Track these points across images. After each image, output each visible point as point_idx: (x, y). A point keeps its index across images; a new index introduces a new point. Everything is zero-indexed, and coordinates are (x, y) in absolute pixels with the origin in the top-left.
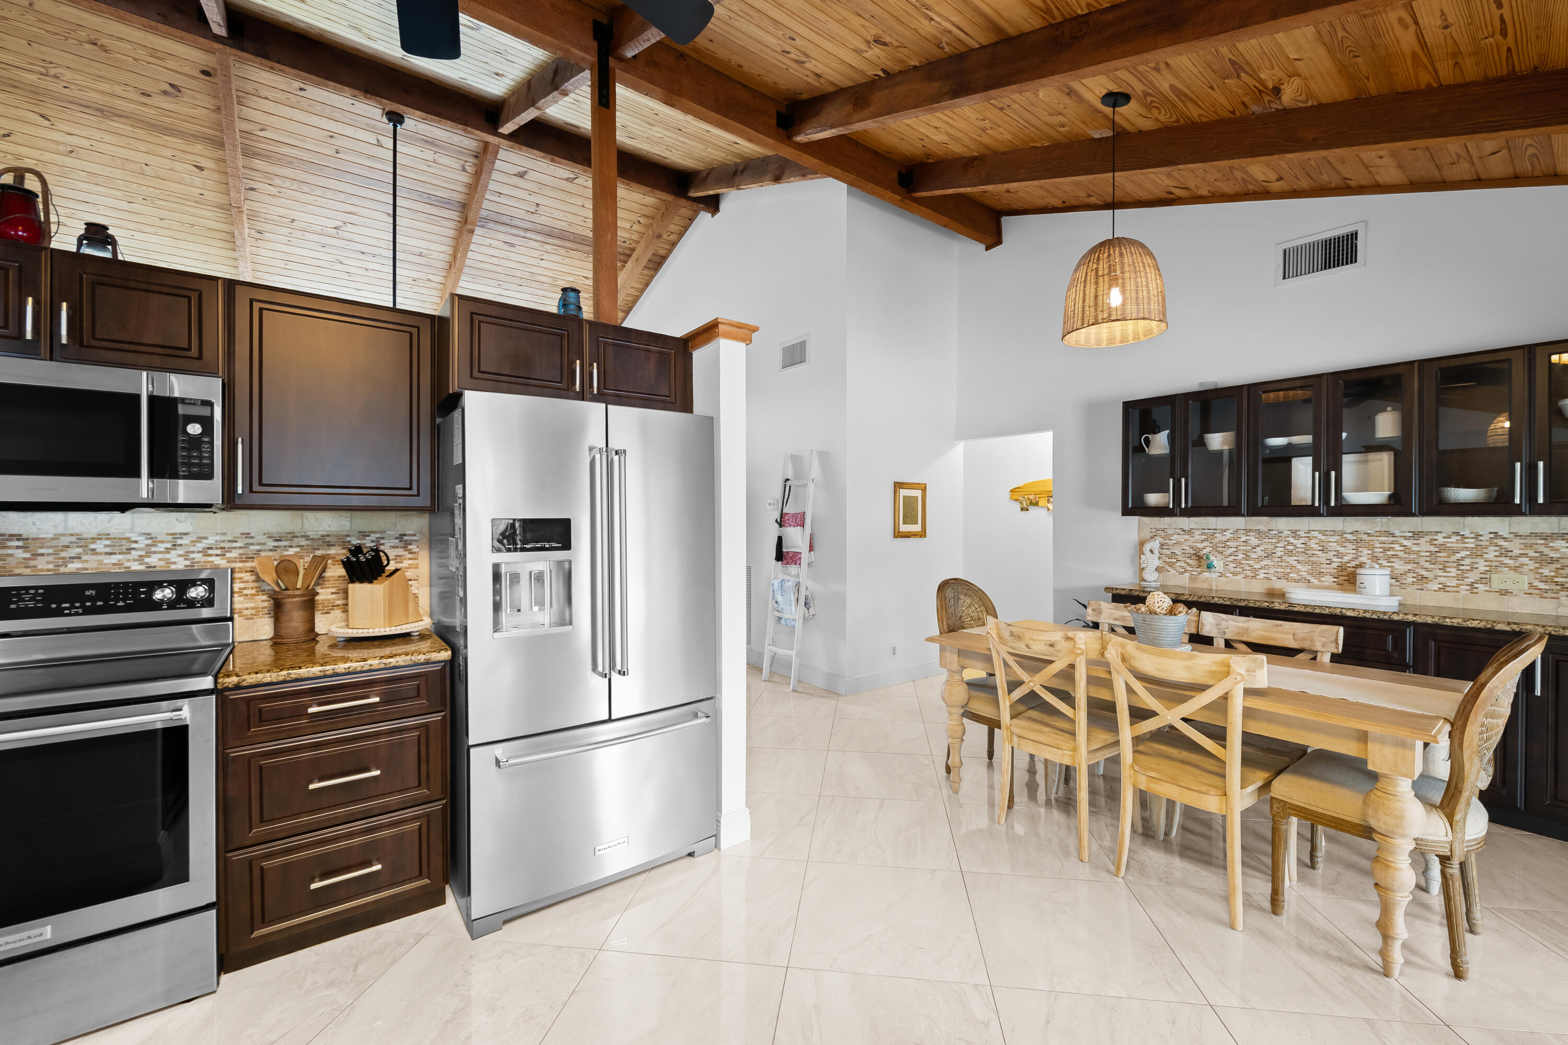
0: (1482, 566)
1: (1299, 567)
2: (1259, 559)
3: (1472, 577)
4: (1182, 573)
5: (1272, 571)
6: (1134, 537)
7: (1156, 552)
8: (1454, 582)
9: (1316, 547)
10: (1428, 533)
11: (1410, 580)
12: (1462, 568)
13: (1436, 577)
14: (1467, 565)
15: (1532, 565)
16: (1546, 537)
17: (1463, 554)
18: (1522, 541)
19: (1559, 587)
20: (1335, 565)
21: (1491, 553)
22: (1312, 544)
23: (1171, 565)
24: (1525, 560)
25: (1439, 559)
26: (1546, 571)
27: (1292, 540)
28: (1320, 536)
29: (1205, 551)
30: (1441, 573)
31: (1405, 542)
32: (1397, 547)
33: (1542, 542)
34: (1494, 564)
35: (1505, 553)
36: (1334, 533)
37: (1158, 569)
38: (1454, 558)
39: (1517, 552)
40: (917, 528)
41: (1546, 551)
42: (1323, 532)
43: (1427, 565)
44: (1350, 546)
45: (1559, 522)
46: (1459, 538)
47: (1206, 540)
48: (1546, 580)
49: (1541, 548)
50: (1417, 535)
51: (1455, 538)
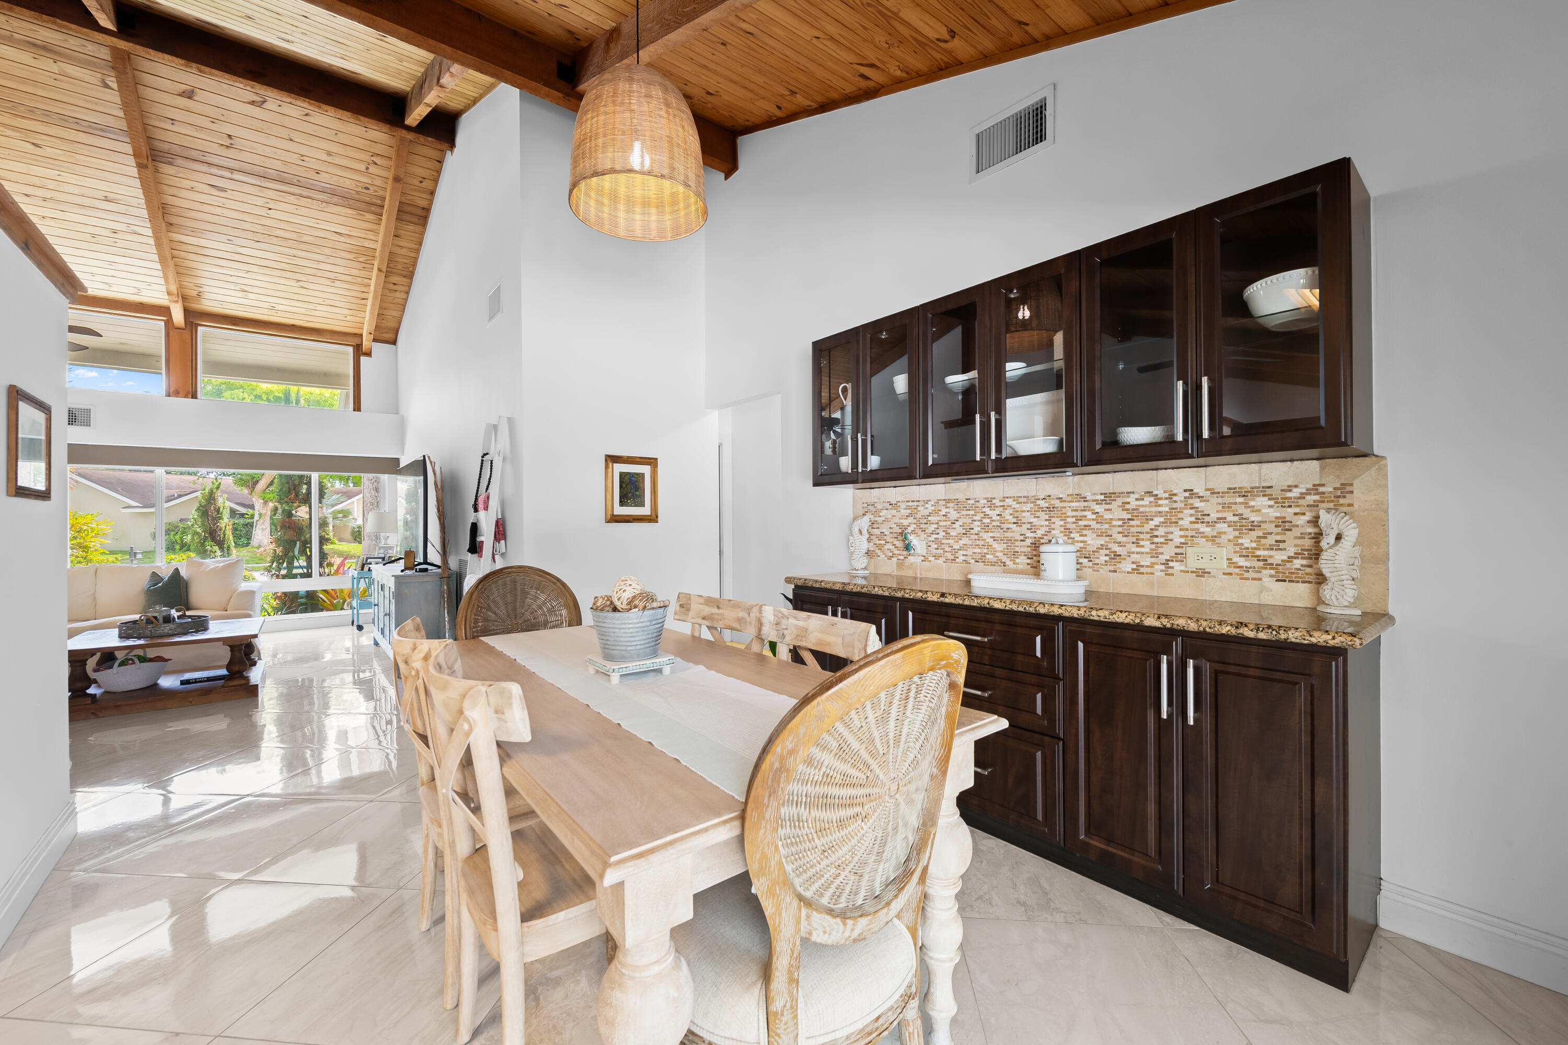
0: (1177, 537)
1: (995, 545)
2: (959, 537)
3: (1168, 552)
5: (969, 552)
7: (865, 532)
8: (1147, 561)
9: (1010, 518)
10: (1121, 494)
11: (1103, 559)
12: (1156, 540)
13: (1129, 553)
14: (1161, 536)
15: (1231, 533)
16: (1245, 494)
17: (1157, 520)
18: (1220, 500)
19: (1261, 564)
20: (1028, 542)
21: (1187, 519)
22: (1007, 515)
23: (880, 547)
24: (1222, 527)
25: (1132, 530)
26: (1246, 542)
27: (987, 510)
28: (1015, 505)
29: (909, 530)
30: (1134, 549)
31: (1098, 508)
33: (1241, 500)
34: (1190, 533)
35: (1203, 516)
37: (869, 554)
38: (1147, 528)
39: (1214, 516)
41: (1247, 513)
42: (1016, 499)
43: (1120, 538)
44: (1044, 516)
45: (1260, 470)
46: (1152, 499)
47: (911, 514)
48: (1247, 554)
49: (1241, 510)
50: (1109, 497)
51: (1148, 500)
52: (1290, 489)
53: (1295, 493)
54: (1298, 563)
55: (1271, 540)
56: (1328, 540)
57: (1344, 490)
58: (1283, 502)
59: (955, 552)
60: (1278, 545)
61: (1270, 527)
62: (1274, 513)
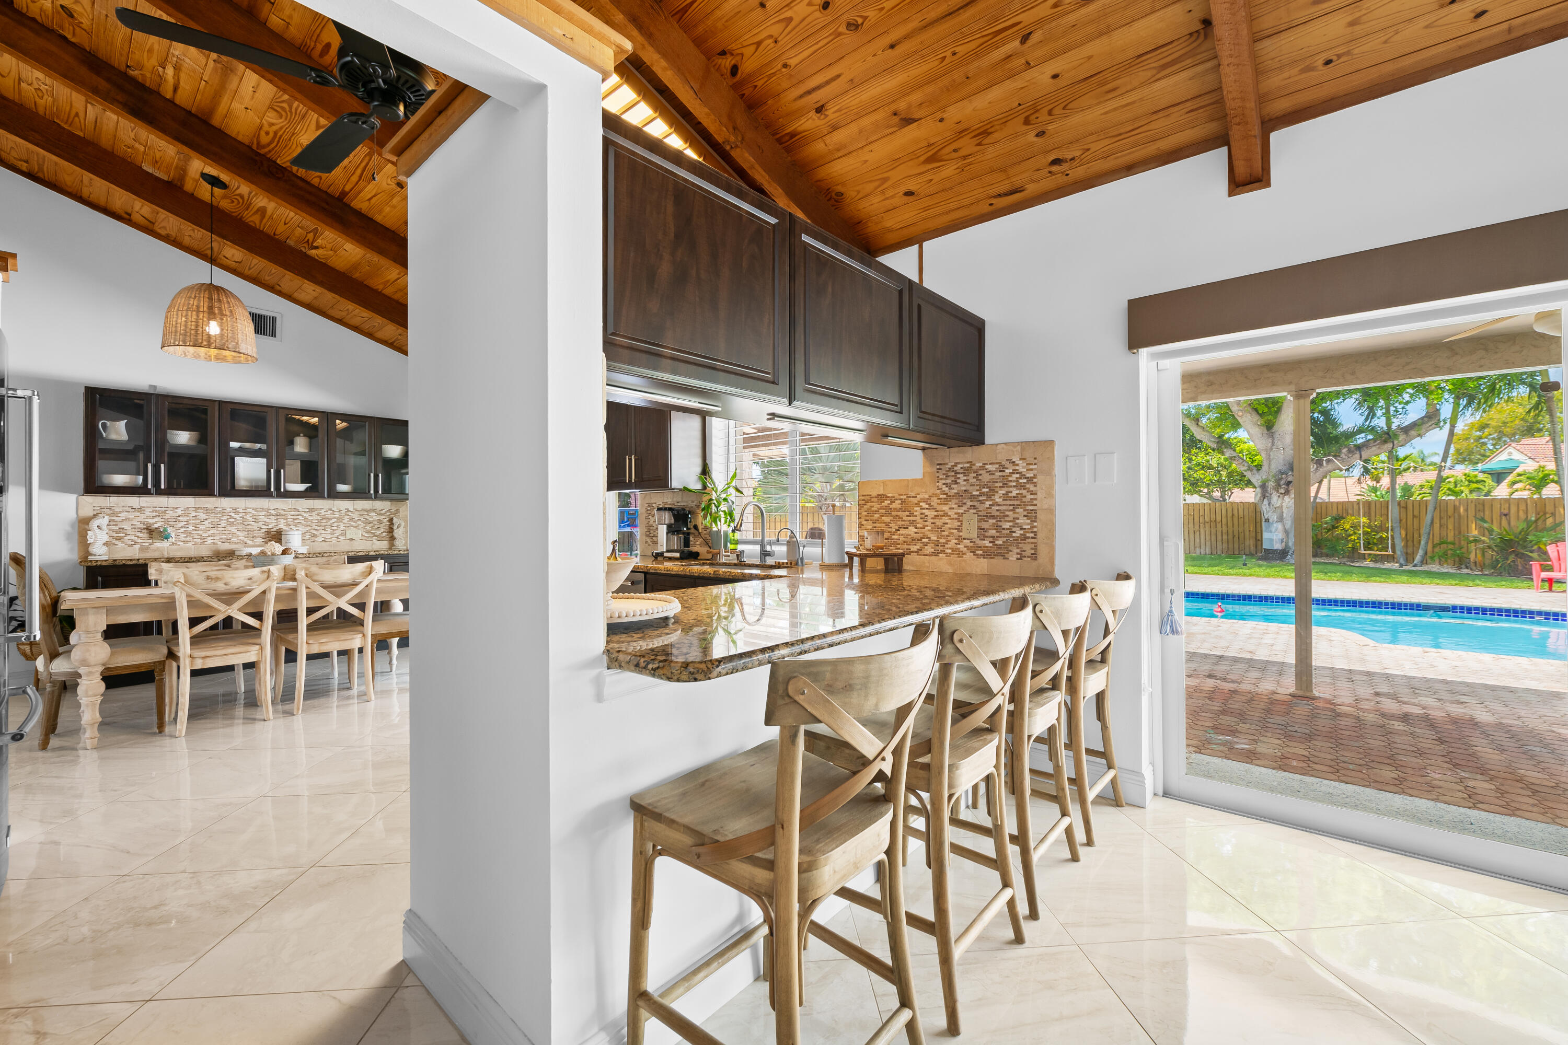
0: (342, 527)
1: (238, 533)
2: (207, 530)
3: (338, 533)
4: (132, 545)
5: (217, 537)
6: (71, 515)
7: (105, 527)
8: (329, 536)
9: (251, 519)
10: (317, 509)
11: (308, 537)
12: (333, 528)
13: (321, 534)
14: (335, 527)
15: (363, 525)
16: (368, 511)
17: (334, 520)
18: (359, 513)
19: (373, 535)
20: (263, 531)
21: (346, 520)
22: (248, 517)
23: (118, 539)
24: (359, 523)
25: (323, 524)
26: (368, 528)
27: (232, 514)
28: (253, 512)
29: (156, 526)
30: (323, 532)
31: (305, 515)
32: (300, 518)
33: (366, 513)
34: (347, 525)
35: (351, 519)
37: (106, 544)
38: (329, 523)
39: (356, 519)
41: (368, 518)
42: (255, 509)
43: (316, 528)
44: (273, 518)
47: (158, 516)
48: (368, 532)
49: (366, 517)
50: (311, 510)
51: (330, 512)
52: (382, 510)
53: (383, 512)
54: (384, 534)
55: (376, 527)
56: (395, 527)
57: (397, 511)
58: (380, 514)
59: (205, 538)
60: (378, 529)
61: (376, 523)
62: (377, 518)
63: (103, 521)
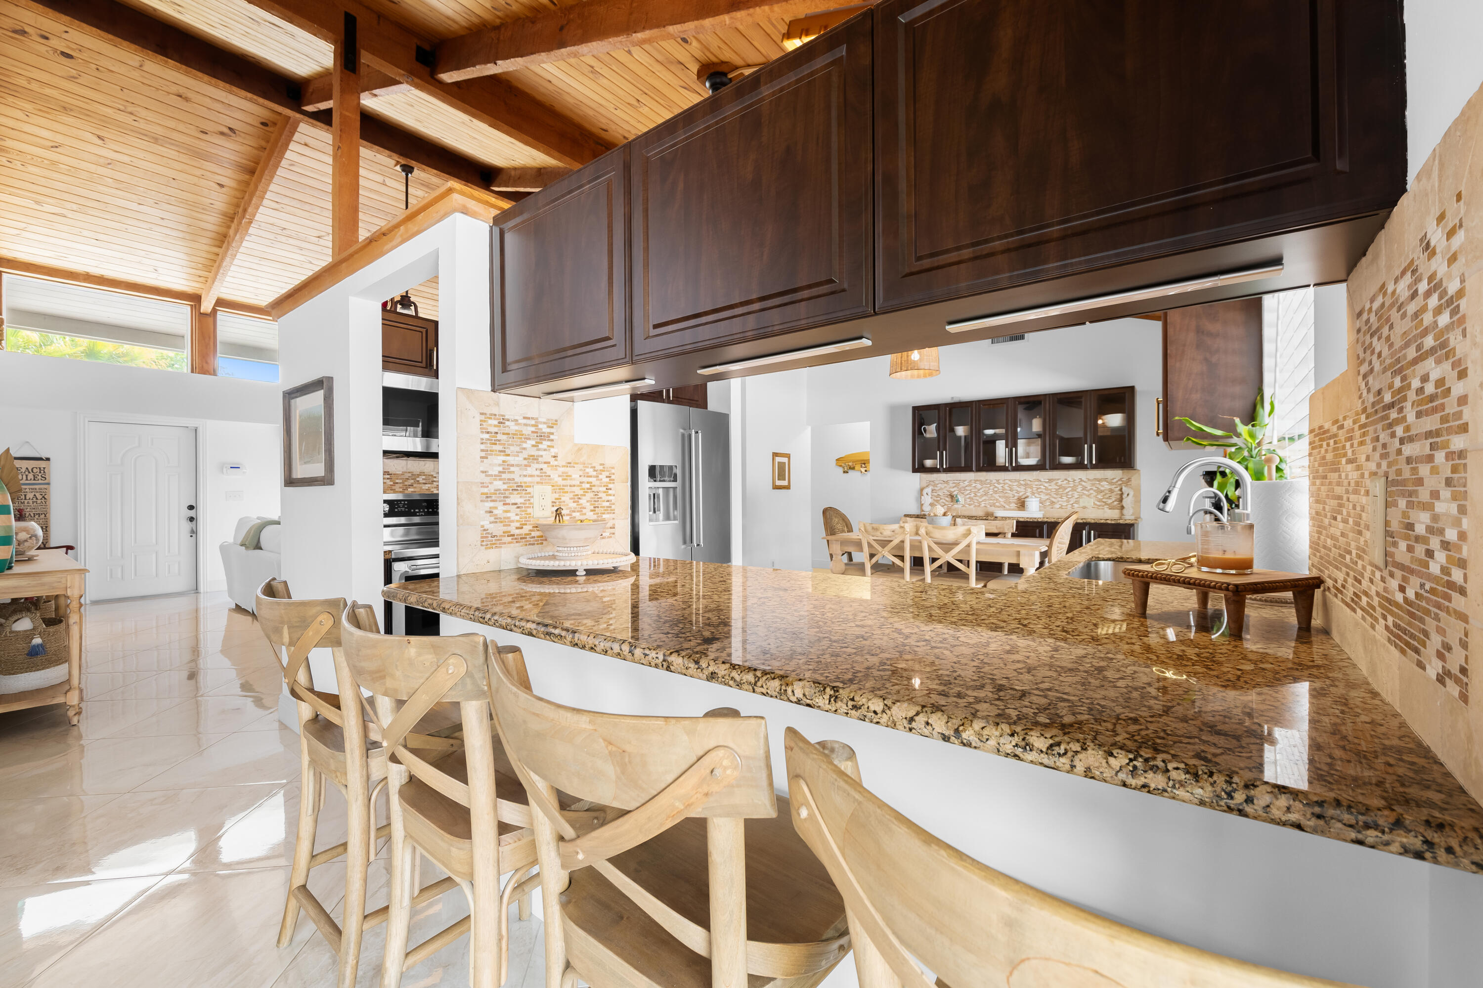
0: (1076, 495)
1: (1000, 498)
2: (982, 496)
3: (1072, 501)
5: (987, 502)
6: (918, 487)
7: (929, 494)
8: (1065, 504)
9: (1008, 488)
10: (1055, 480)
11: (1048, 504)
12: (1068, 496)
13: (1058, 501)
14: (1070, 495)
15: (1095, 494)
16: (1100, 480)
17: (1069, 489)
18: (1091, 483)
19: (1104, 503)
20: (1016, 497)
21: (1079, 489)
22: (1006, 487)
23: (938, 501)
24: (1092, 491)
25: (1059, 492)
26: (1100, 497)
27: (996, 485)
28: (1009, 482)
29: (955, 493)
30: (1060, 500)
31: (1046, 484)
32: (1042, 487)
33: (1095, 482)
34: (1080, 494)
35: (1084, 488)
36: (1016, 481)
37: (930, 504)
38: (1065, 491)
39: (1089, 487)
40: (785, 483)
41: (1099, 486)
42: (1010, 479)
43: (1054, 495)
44: (1022, 486)
45: (1104, 473)
46: (1067, 482)
48: (1100, 501)
50: (1050, 481)
51: (1065, 482)
52: (1113, 479)
54: (1116, 503)
55: (1107, 496)
56: (1124, 496)
57: (1129, 480)
58: (1111, 483)
59: (979, 503)
60: (1109, 498)
61: (1107, 491)
62: (1108, 487)
63: (928, 490)
